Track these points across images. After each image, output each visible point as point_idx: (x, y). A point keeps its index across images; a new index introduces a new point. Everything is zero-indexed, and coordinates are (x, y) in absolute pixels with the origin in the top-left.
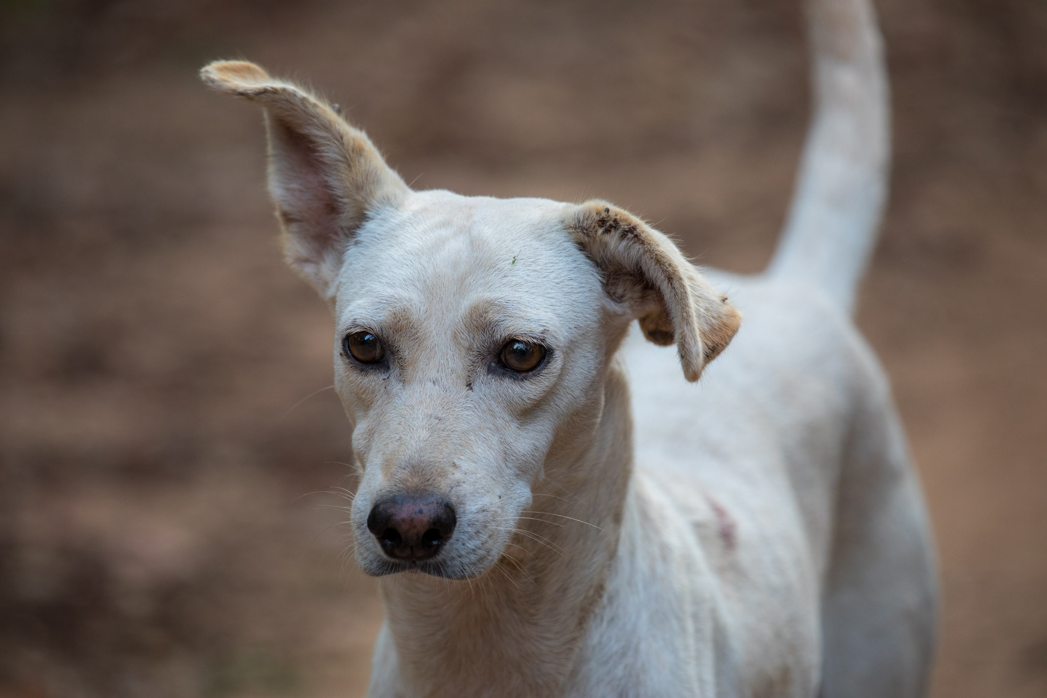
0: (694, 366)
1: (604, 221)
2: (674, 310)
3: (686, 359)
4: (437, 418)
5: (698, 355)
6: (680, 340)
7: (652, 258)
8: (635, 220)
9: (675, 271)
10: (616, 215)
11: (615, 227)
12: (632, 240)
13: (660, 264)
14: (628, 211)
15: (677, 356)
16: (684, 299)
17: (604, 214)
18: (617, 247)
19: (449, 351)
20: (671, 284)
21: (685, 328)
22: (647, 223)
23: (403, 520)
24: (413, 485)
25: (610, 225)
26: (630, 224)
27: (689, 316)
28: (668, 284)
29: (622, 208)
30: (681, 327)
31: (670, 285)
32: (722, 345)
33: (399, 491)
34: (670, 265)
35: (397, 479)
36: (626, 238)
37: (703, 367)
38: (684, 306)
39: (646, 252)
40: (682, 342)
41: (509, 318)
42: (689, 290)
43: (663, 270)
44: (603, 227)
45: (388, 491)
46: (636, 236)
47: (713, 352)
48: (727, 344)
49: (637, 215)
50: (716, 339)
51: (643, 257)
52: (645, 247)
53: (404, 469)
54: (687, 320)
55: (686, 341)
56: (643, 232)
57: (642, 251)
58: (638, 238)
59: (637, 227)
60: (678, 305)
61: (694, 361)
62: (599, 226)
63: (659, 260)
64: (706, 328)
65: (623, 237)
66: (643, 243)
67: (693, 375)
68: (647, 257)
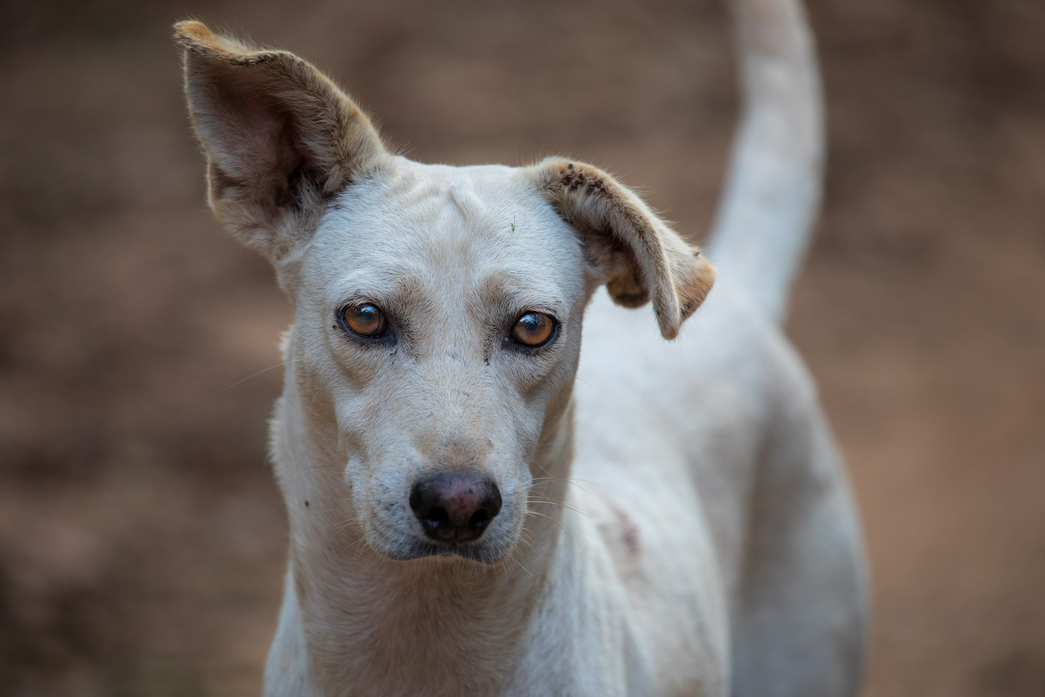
0: (671, 322)
1: (568, 178)
2: (647, 265)
3: (663, 315)
4: (465, 394)
5: (675, 310)
6: (656, 296)
7: (621, 212)
8: (601, 173)
9: (647, 223)
10: (581, 170)
11: (581, 183)
12: (599, 194)
13: (630, 218)
14: (592, 164)
15: (653, 313)
16: (658, 252)
17: (568, 172)
18: (583, 203)
19: (464, 324)
20: (643, 238)
21: (661, 282)
22: (613, 176)
23: (453, 500)
24: (459, 464)
25: (576, 181)
26: (596, 178)
27: (664, 270)
28: (640, 238)
29: (585, 162)
30: (656, 282)
31: (641, 239)
32: (697, 300)
33: (445, 469)
34: (641, 218)
35: (440, 456)
36: (593, 193)
37: (681, 323)
38: (658, 260)
39: (615, 206)
40: (658, 297)
41: (523, 290)
42: (662, 244)
43: (633, 224)
44: (568, 184)
45: (433, 469)
46: (603, 190)
47: (689, 308)
48: (703, 299)
49: (603, 168)
50: (691, 295)
51: (611, 212)
52: (613, 200)
53: (446, 446)
54: (660, 272)
55: (662, 296)
56: (610, 185)
57: (609, 205)
58: (605, 191)
59: (604, 181)
60: (652, 259)
61: (672, 317)
62: (564, 184)
63: (629, 214)
64: (681, 283)
65: (589, 192)
66: (610, 196)
67: (669, 332)
68: (616, 211)
